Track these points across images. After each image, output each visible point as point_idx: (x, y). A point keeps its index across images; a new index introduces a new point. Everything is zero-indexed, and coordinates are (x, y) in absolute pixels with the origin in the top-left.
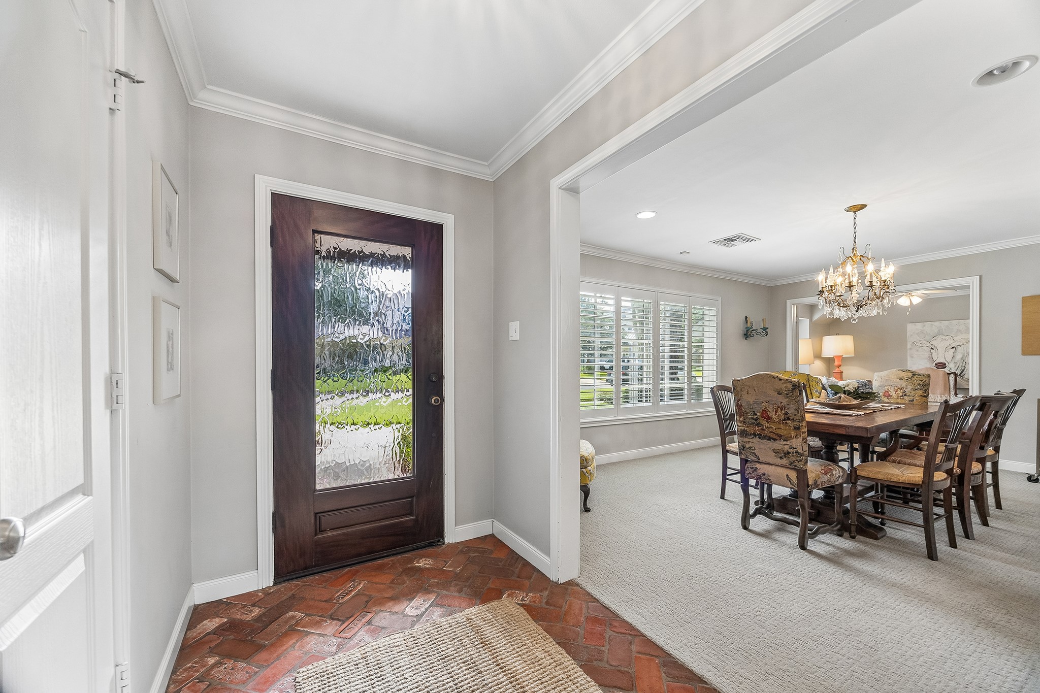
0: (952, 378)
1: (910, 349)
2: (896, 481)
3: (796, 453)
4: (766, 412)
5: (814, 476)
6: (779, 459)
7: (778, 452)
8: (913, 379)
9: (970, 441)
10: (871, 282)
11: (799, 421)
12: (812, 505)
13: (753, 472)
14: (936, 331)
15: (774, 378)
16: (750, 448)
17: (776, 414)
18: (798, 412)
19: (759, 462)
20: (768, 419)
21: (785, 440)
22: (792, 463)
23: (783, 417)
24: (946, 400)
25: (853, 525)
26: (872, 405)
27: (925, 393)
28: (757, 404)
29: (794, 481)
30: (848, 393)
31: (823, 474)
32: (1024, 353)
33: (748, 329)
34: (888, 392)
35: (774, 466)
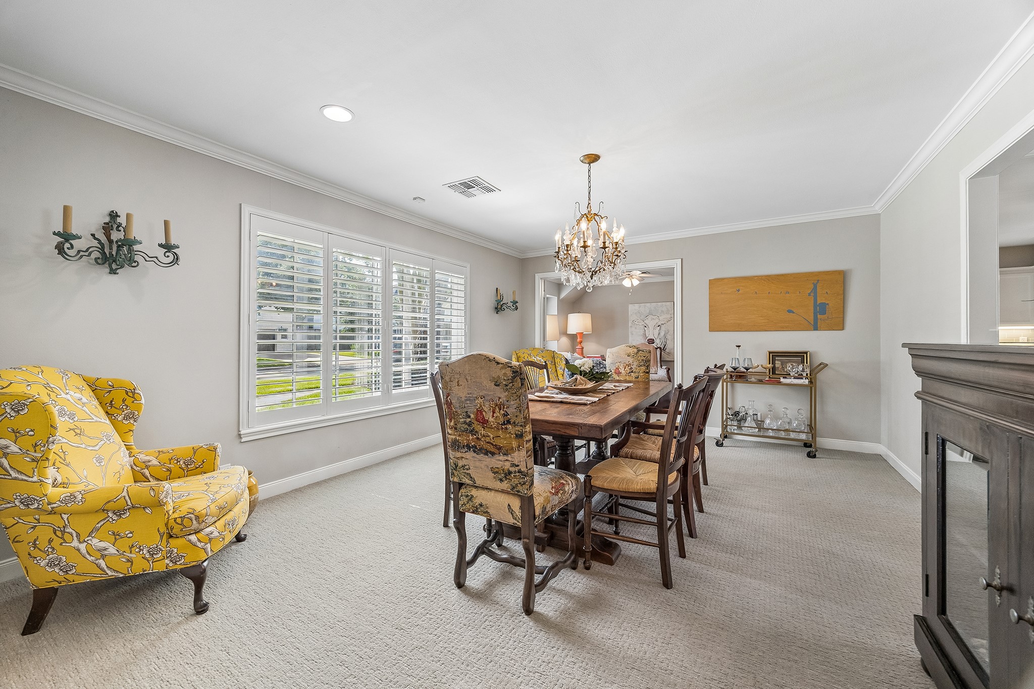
0: (658, 351)
1: (631, 327)
2: (631, 491)
3: (518, 472)
4: (481, 413)
5: (542, 501)
6: (498, 482)
7: (497, 472)
8: (638, 355)
9: (693, 426)
10: (604, 243)
11: (521, 426)
12: (545, 525)
13: (468, 503)
14: (648, 311)
15: (490, 360)
16: (463, 466)
17: (493, 416)
18: (520, 412)
19: (476, 487)
20: (484, 422)
21: (505, 454)
22: (514, 488)
23: (501, 420)
24: (680, 384)
25: (588, 552)
26: (607, 385)
27: (647, 369)
28: (470, 400)
29: (517, 513)
30: (583, 373)
31: (553, 494)
32: (712, 329)
33: (498, 302)
34: (618, 369)
35: (493, 492)
